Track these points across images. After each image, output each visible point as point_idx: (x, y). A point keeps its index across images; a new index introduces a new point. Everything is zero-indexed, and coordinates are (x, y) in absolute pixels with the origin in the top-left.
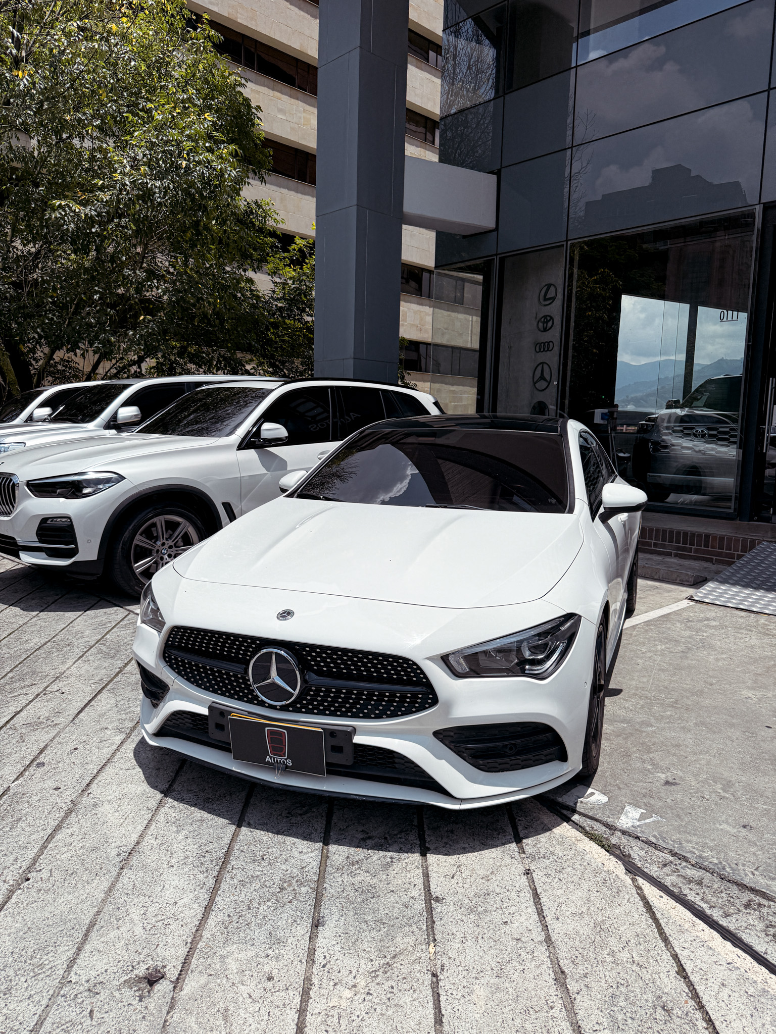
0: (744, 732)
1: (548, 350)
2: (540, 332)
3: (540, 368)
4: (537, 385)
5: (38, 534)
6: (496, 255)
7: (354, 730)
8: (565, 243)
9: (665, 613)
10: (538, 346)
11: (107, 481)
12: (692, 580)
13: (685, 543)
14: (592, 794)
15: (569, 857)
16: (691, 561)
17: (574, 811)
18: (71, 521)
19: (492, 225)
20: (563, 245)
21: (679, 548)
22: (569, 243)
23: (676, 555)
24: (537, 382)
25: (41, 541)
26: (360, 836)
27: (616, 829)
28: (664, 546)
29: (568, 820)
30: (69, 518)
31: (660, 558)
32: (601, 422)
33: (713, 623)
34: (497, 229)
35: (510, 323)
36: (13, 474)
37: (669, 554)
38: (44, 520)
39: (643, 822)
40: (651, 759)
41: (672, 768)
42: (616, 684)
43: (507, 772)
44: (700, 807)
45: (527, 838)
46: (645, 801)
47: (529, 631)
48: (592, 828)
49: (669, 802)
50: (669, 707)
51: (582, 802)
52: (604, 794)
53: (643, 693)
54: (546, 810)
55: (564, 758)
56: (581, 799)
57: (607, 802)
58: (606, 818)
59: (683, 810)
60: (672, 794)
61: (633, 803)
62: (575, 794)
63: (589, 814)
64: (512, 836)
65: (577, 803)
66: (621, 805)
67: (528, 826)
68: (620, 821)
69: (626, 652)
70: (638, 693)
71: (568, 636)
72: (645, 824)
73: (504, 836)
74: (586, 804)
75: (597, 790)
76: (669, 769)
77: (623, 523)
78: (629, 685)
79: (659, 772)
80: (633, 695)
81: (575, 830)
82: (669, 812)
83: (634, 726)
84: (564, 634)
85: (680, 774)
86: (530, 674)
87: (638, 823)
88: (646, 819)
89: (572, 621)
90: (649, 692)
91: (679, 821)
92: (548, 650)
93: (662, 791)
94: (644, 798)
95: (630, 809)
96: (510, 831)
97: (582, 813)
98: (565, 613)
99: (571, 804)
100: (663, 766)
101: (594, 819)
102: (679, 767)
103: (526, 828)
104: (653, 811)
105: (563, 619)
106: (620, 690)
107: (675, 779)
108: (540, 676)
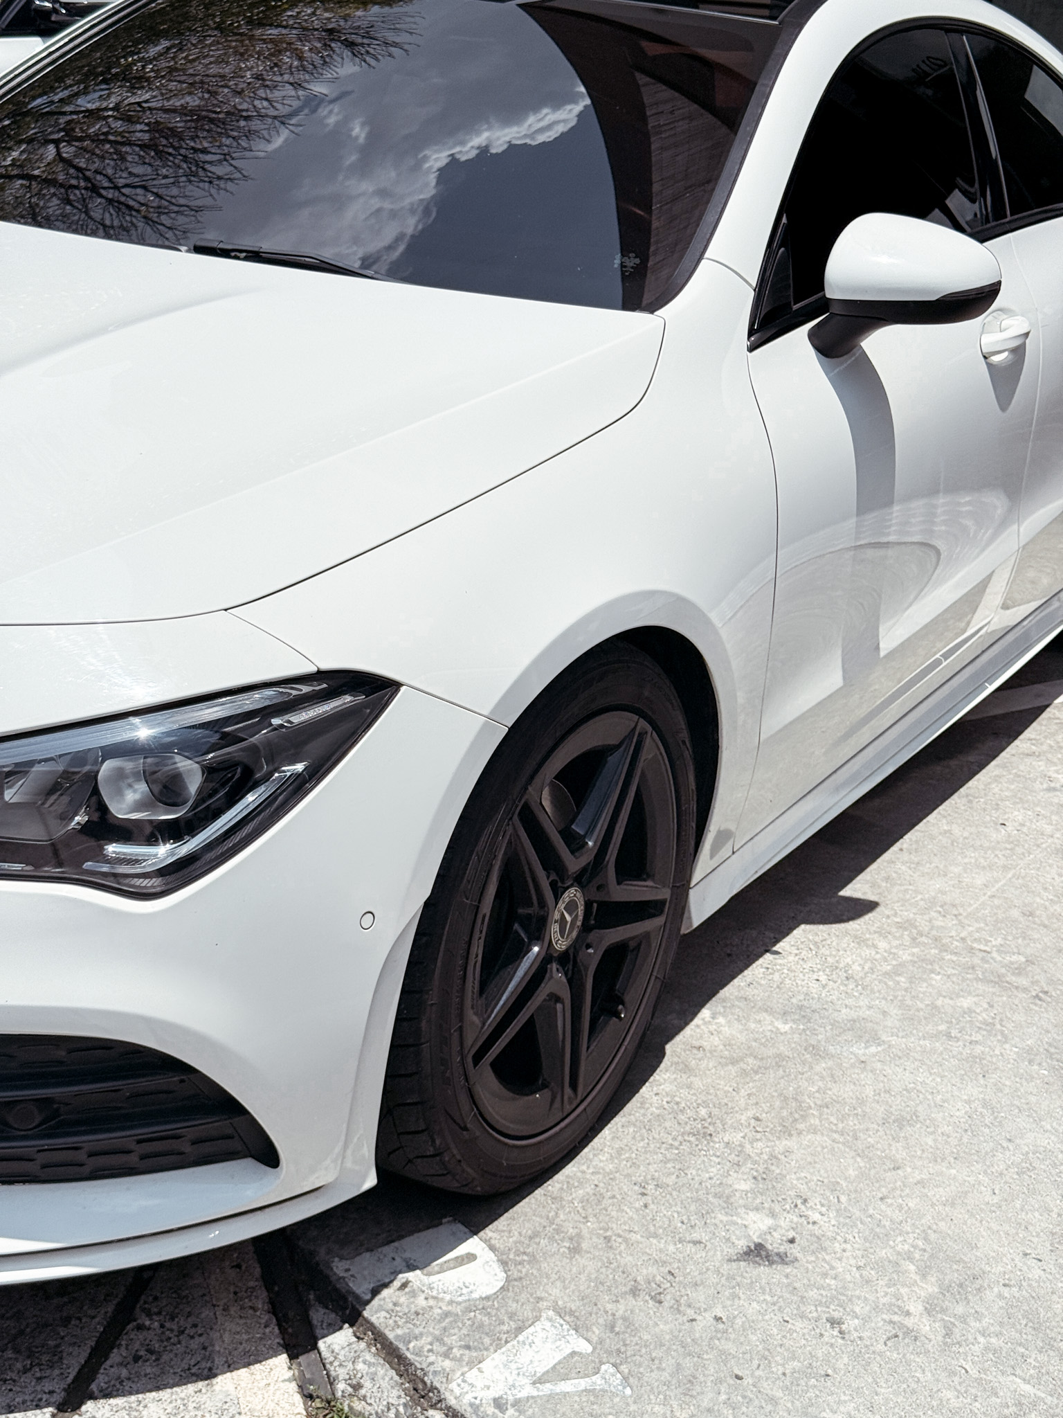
14: (471, 1257)
17: (350, 1312)
27: (438, 1403)
29: (300, 1344)
39: (547, 1388)
40: (773, 1157)
41: (815, 1201)
42: (874, 885)
43: (28, 1187)
44: (794, 1358)
45: (107, 1395)
46: (621, 1309)
47: (136, 720)
48: (357, 1387)
49: (699, 1326)
50: (985, 980)
51: (404, 1285)
52: (504, 1263)
53: (939, 922)
54: (261, 1300)
55: (268, 1156)
56: (410, 1276)
57: (487, 1298)
58: (432, 1358)
59: (725, 1362)
60: (734, 1296)
61: (571, 1313)
62: (407, 1255)
63: (391, 1336)
64: (63, 1385)
65: (386, 1285)
66: (528, 1313)
67: (151, 1352)
68: (472, 1375)
69: (997, 779)
70: (923, 923)
71: (317, 747)
72: (551, 1396)
73: (39, 1379)
74: (413, 1294)
75: (492, 1248)
76: (805, 1201)
77: (996, 359)
78: (917, 892)
79: (757, 1209)
80: (900, 926)
81: (293, 1386)
82: (669, 1364)
83: (814, 1032)
84: (294, 743)
85: (827, 1223)
86: (105, 875)
87: (528, 1391)
88: (565, 1378)
89: (347, 699)
90: (960, 922)
91: (675, 1404)
92: (203, 795)
93: (713, 1278)
94: (630, 1297)
95: (542, 1334)
96: (74, 1362)
97: (371, 1327)
98: (313, 669)
99: (361, 1288)
100: (793, 1187)
101: (392, 1354)
102: (843, 1199)
103: (137, 1358)
104: (619, 1351)
105: (305, 689)
106: (870, 906)
107: (792, 1241)
108: (138, 882)
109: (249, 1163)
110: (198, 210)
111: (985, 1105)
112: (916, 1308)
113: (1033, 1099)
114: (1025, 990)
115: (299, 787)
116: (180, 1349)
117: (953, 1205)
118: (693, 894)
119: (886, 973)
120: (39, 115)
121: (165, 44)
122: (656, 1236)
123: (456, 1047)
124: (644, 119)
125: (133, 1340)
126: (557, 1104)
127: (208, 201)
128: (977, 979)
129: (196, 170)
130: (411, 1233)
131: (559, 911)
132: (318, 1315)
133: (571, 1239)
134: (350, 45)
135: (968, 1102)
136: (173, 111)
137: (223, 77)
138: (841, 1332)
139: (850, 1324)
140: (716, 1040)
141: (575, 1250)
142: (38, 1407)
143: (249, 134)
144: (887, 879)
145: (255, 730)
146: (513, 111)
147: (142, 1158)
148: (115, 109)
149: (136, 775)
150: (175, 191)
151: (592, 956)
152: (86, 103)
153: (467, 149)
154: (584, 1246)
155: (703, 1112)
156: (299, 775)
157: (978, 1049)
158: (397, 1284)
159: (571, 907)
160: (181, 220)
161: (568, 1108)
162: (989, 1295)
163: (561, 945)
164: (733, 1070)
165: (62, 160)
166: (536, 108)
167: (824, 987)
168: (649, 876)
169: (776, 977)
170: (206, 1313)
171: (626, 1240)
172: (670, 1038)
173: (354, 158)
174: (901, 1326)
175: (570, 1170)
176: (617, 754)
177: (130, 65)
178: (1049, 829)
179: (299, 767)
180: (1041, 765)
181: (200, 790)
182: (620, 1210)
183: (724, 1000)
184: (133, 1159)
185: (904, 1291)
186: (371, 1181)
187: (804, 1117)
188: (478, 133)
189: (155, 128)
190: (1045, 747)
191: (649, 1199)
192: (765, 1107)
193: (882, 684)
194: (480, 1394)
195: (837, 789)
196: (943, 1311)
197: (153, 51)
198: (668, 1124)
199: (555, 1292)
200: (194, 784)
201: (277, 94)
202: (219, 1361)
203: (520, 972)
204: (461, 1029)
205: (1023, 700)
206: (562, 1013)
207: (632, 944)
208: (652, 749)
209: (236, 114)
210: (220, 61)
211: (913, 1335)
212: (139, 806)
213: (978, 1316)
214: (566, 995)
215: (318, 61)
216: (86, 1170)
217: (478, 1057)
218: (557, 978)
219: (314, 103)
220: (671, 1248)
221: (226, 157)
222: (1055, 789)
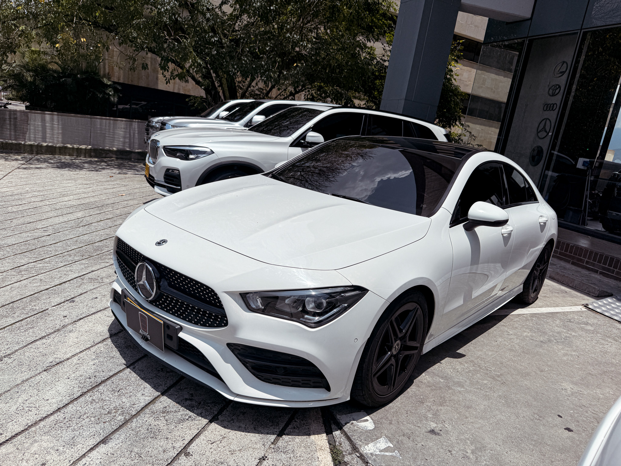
0: (534, 414)
1: (552, 110)
2: (549, 97)
3: (544, 122)
4: (539, 134)
5: (165, 178)
6: (527, 37)
7: (181, 329)
8: (579, 31)
9: (555, 311)
10: (546, 106)
11: (204, 153)
12: (597, 293)
13: (610, 265)
14: (367, 420)
15: (302, 459)
16: (612, 280)
17: (340, 427)
18: (179, 172)
19: (529, 16)
20: (578, 32)
21: (604, 269)
22: (582, 31)
23: (601, 273)
24: (540, 131)
25: (165, 182)
26: (187, 396)
27: (358, 452)
28: (594, 265)
29: (329, 432)
30: (179, 171)
31: (586, 272)
32: (582, 167)
33: (589, 328)
34: (531, 19)
35: (530, 88)
36: (159, 141)
37: (596, 272)
38: (168, 170)
39: (383, 453)
40: (437, 410)
41: (447, 422)
42: (465, 351)
43: (279, 386)
44: (440, 458)
45: (288, 435)
46: (400, 439)
47: (311, 290)
48: (341, 444)
49: (418, 446)
50: (490, 377)
51: (352, 424)
52: (374, 423)
53: (480, 362)
54: (321, 420)
55: (328, 389)
56: (354, 422)
57: (370, 430)
58: (357, 441)
59: (424, 455)
60: (427, 441)
61: (389, 437)
62: (353, 417)
63: (349, 434)
64: (279, 430)
65: (348, 423)
66: (379, 435)
67: (297, 427)
68: (366, 447)
69: (495, 330)
70: (476, 361)
71: (350, 301)
72: (383, 455)
73: (274, 428)
74: (354, 426)
75: (372, 419)
76: (444, 422)
77: (504, 235)
78: (475, 354)
79: (433, 422)
80: (470, 361)
81: (327, 441)
82: (411, 453)
83: (449, 383)
84: (346, 299)
85: (449, 428)
86: (305, 322)
87: (378, 453)
88: (387, 452)
89: (357, 292)
90: (485, 363)
91: (411, 463)
92: (326, 308)
93: (422, 436)
94: (402, 436)
95: (382, 441)
96: (281, 426)
97: (345, 432)
98: (351, 284)
99: (343, 422)
100: (442, 418)
101: (348, 438)
102: (453, 423)
103: (294, 428)
104: (399, 448)
105: (349, 289)
106: (463, 356)
107: (441, 430)
108: (311, 324)
109: (324, 389)
110: (326, 187)
111: (488, 407)
112: (469, 451)
113: (500, 407)
114: (499, 381)
115: (345, 309)
116: (304, 428)
117: (479, 429)
118: (424, 346)
119: (467, 372)
120: (297, 166)
121: (324, 154)
122: (409, 424)
123: (370, 372)
124: (424, 176)
125: (293, 424)
126: (390, 389)
127: (329, 185)
128: (488, 377)
129: (327, 179)
130: (354, 412)
131: (395, 345)
132: (333, 426)
133: (390, 420)
134: (362, 156)
135: (485, 405)
136: (324, 167)
137: (335, 161)
138: (451, 454)
139: (454, 452)
140: (426, 381)
141: (391, 423)
142: (273, 434)
143: (339, 173)
144: (468, 350)
145: (337, 295)
146: (396, 171)
147: (302, 384)
148: (313, 166)
149: (313, 301)
150: (323, 183)
151: (401, 356)
152: (307, 164)
153: (385, 178)
154: (393, 423)
155: (422, 397)
156: (345, 307)
157: (488, 393)
158: (351, 423)
159: (398, 345)
160: (323, 188)
161: (392, 391)
162: (487, 452)
163: (395, 353)
164: (429, 389)
165: (301, 175)
166: (401, 171)
167: (452, 373)
168: (415, 341)
169: (441, 368)
170: (310, 421)
171: (402, 423)
172: (415, 379)
173: (360, 178)
174: (466, 455)
175: (390, 405)
176: (412, 312)
177: (317, 158)
178: (507, 344)
179: (346, 305)
180: (506, 329)
181: (326, 307)
182: (401, 416)
183: (428, 372)
184: (300, 384)
185: (466, 447)
186: (349, 399)
187: (445, 402)
188: (388, 175)
189: (320, 170)
190: (507, 325)
191: (408, 415)
192: (436, 398)
193: (470, 305)
194: (368, 451)
195: (459, 327)
196: (476, 453)
197: (322, 155)
198: (414, 398)
199: (386, 432)
200: (325, 305)
201: (346, 165)
202: (311, 432)
203: (386, 358)
204: (372, 368)
205: (503, 313)
206: (393, 369)
207: (410, 356)
208: (420, 312)
209: (337, 168)
210: (335, 158)
211: (468, 458)
212: (313, 308)
213: (484, 456)
214: (395, 365)
215: (355, 159)
216: (291, 384)
217: (374, 375)
218: (393, 361)
219: (353, 166)
220: (413, 427)
221: (334, 177)
222: (509, 335)
